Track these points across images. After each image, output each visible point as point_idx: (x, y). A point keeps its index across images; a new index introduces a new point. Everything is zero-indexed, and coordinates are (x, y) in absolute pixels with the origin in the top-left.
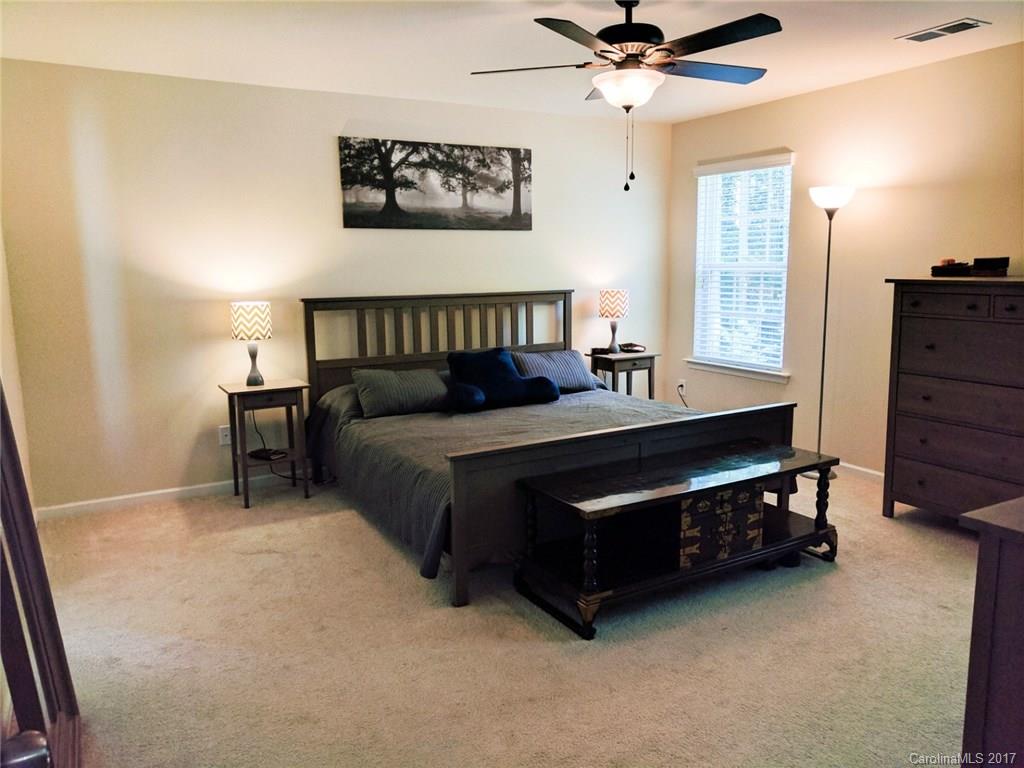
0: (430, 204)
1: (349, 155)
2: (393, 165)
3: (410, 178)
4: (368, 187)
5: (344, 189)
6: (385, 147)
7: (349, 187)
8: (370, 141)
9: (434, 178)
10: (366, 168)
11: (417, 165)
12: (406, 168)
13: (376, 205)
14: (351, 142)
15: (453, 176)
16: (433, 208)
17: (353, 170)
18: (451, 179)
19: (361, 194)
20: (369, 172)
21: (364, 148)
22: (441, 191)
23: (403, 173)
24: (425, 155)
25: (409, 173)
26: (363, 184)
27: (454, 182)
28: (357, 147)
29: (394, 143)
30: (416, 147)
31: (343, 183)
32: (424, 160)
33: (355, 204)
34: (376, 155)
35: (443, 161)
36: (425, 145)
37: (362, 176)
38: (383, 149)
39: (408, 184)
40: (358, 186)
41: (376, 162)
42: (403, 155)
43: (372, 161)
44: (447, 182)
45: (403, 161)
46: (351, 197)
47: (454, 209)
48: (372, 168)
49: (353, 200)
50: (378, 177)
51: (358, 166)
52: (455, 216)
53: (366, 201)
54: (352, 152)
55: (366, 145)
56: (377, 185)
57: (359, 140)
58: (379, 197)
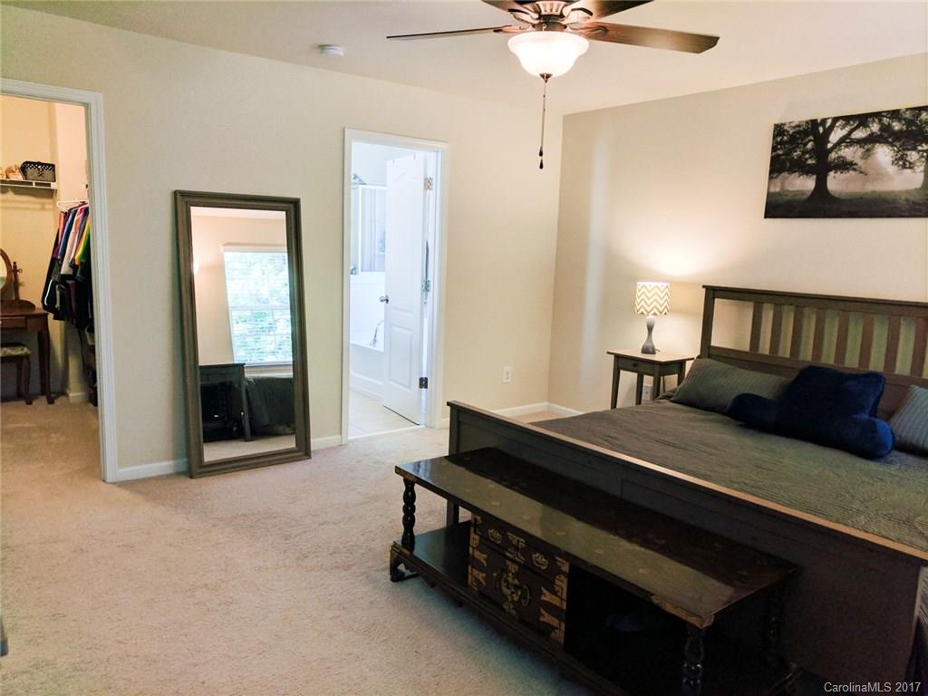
0: (871, 187)
1: (781, 143)
2: (829, 146)
3: (849, 158)
4: (797, 174)
5: (771, 178)
6: (824, 127)
7: (775, 175)
8: (807, 122)
9: (884, 154)
10: (796, 154)
11: (861, 142)
12: (846, 147)
13: (802, 193)
14: (785, 128)
15: (914, 149)
16: (873, 192)
17: (783, 157)
18: (909, 153)
19: (787, 182)
20: (800, 157)
21: (799, 132)
22: (892, 169)
23: (841, 153)
24: (875, 127)
25: (848, 153)
26: (791, 171)
27: (913, 156)
28: (791, 132)
29: (836, 120)
30: (863, 120)
31: (770, 173)
32: (872, 134)
33: (779, 194)
34: (811, 138)
35: (901, 131)
36: (878, 115)
37: (791, 164)
38: (821, 129)
39: (845, 165)
40: (785, 174)
41: (810, 146)
42: (845, 132)
43: (805, 145)
44: (902, 158)
45: (842, 140)
46: (776, 186)
47: (908, 192)
48: (804, 153)
49: (778, 189)
50: (810, 162)
51: (788, 153)
52: (907, 200)
53: (791, 189)
54: (785, 138)
55: (801, 129)
56: (806, 170)
57: (793, 125)
58: (806, 184)
